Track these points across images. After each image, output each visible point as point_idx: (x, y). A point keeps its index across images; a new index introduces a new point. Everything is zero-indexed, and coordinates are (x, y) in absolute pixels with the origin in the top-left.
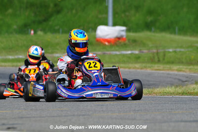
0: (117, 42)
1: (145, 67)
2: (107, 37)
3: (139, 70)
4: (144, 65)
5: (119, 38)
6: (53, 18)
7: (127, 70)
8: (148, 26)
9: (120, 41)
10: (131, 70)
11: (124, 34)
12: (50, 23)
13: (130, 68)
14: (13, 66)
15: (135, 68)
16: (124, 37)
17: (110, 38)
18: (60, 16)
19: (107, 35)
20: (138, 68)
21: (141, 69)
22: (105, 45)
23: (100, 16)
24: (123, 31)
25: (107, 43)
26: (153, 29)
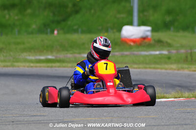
0: (142, 42)
1: (183, 68)
2: (133, 37)
3: (176, 72)
4: (180, 66)
5: (144, 38)
6: (71, 18)
7: (163, 71)
8: (167, 26)
9: (146, 41)
10: (168, 71)
11: (149, 34)
12: (69, 23)
13: (166, 69)
14: (48, 67)
15: (171, 69)
16: (149, 37)
17: (136, 39)
18: (78, 16)
19: (132, 35)
20: (175, 69)
21: (178, 70)
22: (131, 45)
23: (118, 16)
24: (148, 31)
25: (132, 44)
26: (172, 28)
